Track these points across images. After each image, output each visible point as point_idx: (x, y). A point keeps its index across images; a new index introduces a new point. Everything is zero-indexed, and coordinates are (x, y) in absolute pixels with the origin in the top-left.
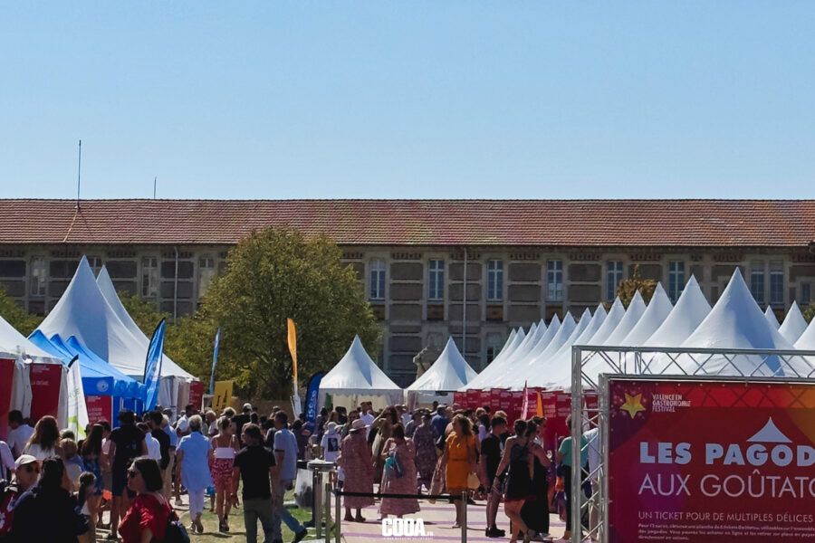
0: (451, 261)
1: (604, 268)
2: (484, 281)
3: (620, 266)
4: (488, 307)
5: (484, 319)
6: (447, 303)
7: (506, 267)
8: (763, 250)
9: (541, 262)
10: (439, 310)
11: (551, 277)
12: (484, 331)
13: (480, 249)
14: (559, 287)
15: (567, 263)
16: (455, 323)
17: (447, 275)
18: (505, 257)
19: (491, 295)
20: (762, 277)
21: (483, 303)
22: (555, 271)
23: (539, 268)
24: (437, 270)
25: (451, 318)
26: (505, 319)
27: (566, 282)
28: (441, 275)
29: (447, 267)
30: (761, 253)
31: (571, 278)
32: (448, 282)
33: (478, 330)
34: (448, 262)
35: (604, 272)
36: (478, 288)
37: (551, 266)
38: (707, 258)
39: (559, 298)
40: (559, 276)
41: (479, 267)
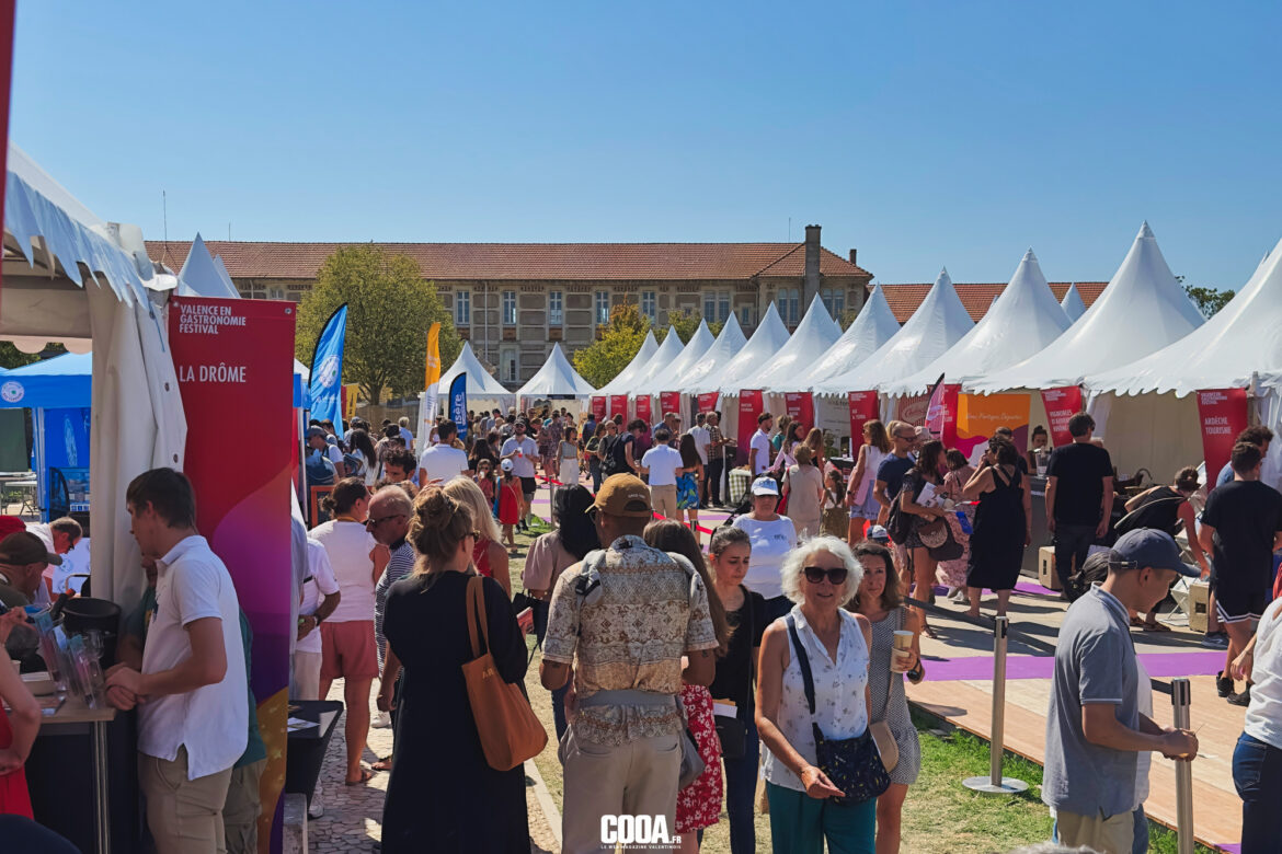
0: (475, 293)
1: (594, 297)
2: (501, 309)
3: (606, 296)
4: (505, 329)
5: (501, 338)
6: (472, 326)
7: (517, 297)
8: (714, 282)
9: (546, 293)
10: (466, 332)
11: (552, 305)
12: (502, 348)
13: (498, 283)
14: (560, 312)
15: (565, 294)
16: (479, 342)
17: (471, 304)
18: (517, 289)
19: (506, 320)
20: (713, 304)
21: (500, 326)
22: (556, 300)
23: (543, 297)
24: (463, 300)
25: (476, 338)
26: (518, 338)
27: (565, 309)
28: (467, 304)
29: (471, 297)
30: (713, 285)
31: (569, 306)
32: (472, 309)
33: (497, 347)
34: (472, 293)
35: (594, 300)
36: (497, 314)
37: (552, 296)
38: (672, 288)
39: (559, 322)
40: (559, 304)
41: (497, 296)
